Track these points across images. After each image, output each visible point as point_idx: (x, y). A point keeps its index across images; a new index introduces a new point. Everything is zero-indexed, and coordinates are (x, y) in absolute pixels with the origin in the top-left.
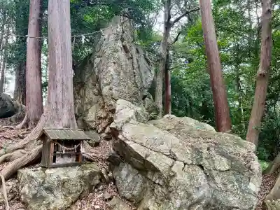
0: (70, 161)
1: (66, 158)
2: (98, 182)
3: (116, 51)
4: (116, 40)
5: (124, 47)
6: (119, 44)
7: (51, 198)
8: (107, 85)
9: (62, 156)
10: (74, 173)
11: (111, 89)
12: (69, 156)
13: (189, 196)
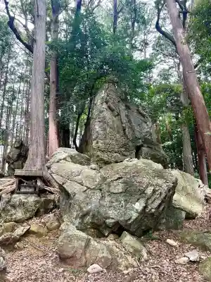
0: (31, 190)
1: (28, 188)
2: (52, 207)
3: (101, 112)
4: (102, 104)
5: (109, 107)
6: (105, 106)
7: (13, 211)
8: (95, 139)
9: (25, 187)
10: (32, 199)
11: (97, 143)
12: (30, 187)
13: (81, 208)
